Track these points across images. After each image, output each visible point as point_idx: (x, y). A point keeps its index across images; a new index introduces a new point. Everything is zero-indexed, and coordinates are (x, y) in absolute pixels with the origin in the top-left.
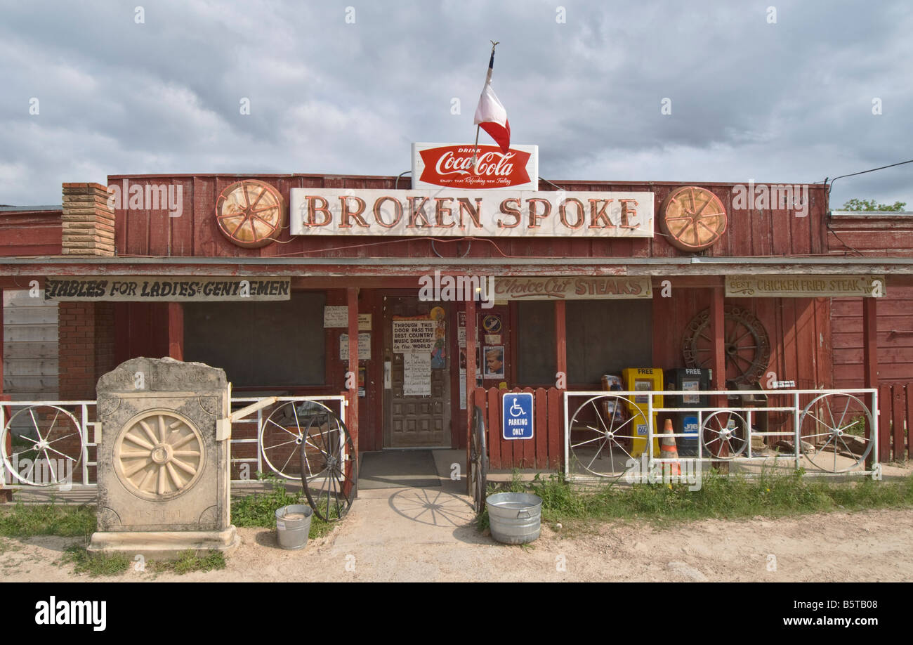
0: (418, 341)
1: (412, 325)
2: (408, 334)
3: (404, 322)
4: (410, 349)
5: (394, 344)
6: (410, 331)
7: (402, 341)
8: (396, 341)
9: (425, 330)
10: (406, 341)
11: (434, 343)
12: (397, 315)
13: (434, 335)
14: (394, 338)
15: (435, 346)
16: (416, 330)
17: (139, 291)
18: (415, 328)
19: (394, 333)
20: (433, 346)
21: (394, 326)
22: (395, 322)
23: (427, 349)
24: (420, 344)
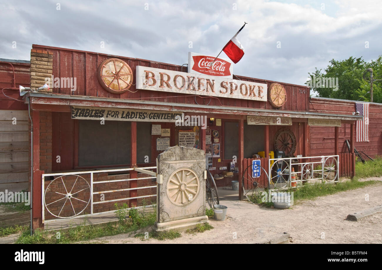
0: (189, 141)
1: (186, 134)
2: (185, 138)
3: (183, 133)
4: (186, 145)
5: (179, 143)
6: (186, 137)
7: (183, 141)
8: (180, 141)
9: (191, 136)
10: (184, 141)
11: (195, 142)
12: (180, 129)
13: (195, 139)
14: (179, 140)
15: (195, 143)
16: (188, 136)
17: (120, 116)
18: (188, 135)
19: (179, 138)
20: (194, 144)
22: (180, 133)
23: (192, 145)
24: (189, 142)
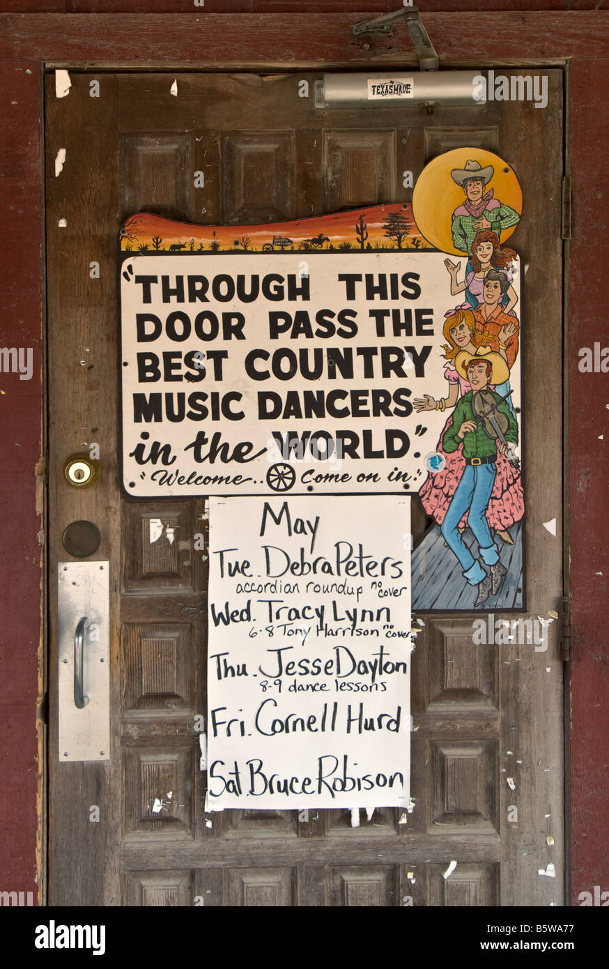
0: (316, 405)
1: (267, 286)
2: (237, 350)
3: (209, 267)
4: (256, 469)
5: (132, 432)
6: (257, 334)
7: (195, 407)
8: (147, 408)
9: (366, 325)
10: (223, 406)
11: (436, 421)
12: (156, 211)
13: (435, 364)
14: (131, 384)
16: (301, 324)
18: (291, 307)
19: (131, 347)
20: (426, 445)
21: (130, 293)
22: (142, 265)
23: (384, 466)
24: (330, 424)
